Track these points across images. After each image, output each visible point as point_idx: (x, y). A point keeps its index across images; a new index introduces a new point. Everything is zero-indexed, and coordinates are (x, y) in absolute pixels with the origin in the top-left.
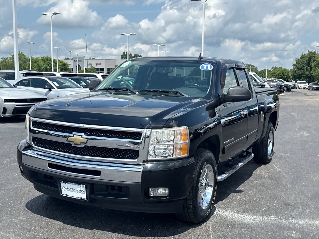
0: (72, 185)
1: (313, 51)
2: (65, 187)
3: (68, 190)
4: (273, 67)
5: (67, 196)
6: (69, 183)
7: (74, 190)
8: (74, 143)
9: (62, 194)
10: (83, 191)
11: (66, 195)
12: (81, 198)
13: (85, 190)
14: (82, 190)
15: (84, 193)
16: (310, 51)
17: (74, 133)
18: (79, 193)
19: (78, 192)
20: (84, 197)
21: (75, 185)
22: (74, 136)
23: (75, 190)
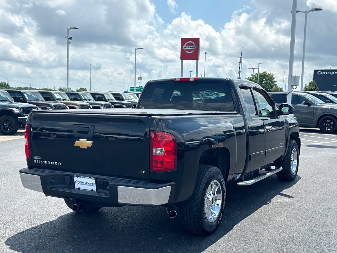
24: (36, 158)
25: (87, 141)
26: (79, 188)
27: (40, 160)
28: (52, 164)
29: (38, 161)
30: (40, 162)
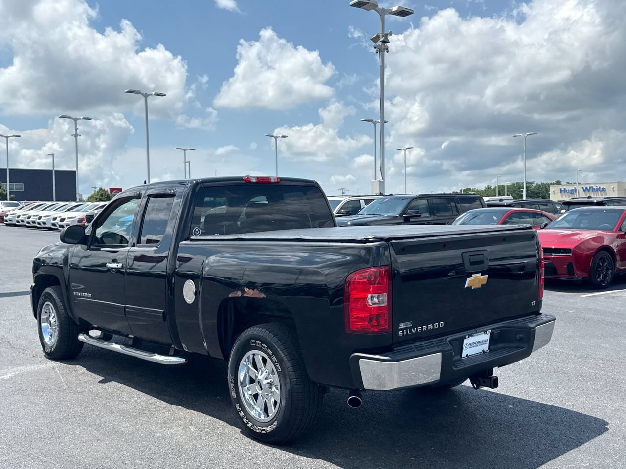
24: (403, 327)
25: (482, 275)
26: (467, 355)
27: (408, 328)
28: (430, 328)
29: (407, 332)
30: (411, 331)
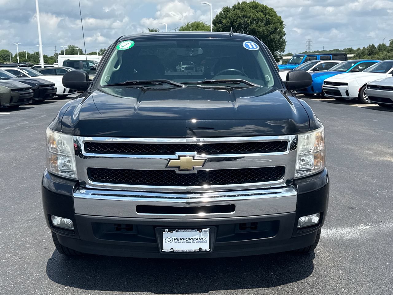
0: (185, 233)
1: (153, 29)
2: (169, 239)
3: (176, 242)
4: (102, 49)
5: (174, 251)
6: (180, 230)
7: (187, 239)
8: (181, 168)
9: (164, 249)
10: (204, 239)
11: (171, 250)
12: (200, 249)
13: (208, 237)
14: (202, 237)
15: (205, 241)
16: (151, 30)
17: (178, 154)
18: (197, 242)
19: (194, 241)
20: (205, 247)
21: (191, 231)
22: (181, 157)
23: (189, 240)
